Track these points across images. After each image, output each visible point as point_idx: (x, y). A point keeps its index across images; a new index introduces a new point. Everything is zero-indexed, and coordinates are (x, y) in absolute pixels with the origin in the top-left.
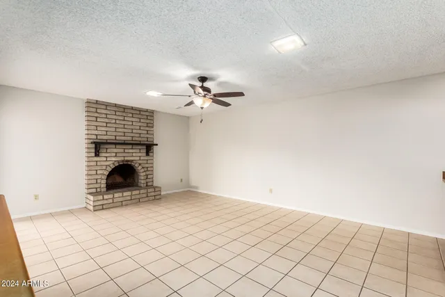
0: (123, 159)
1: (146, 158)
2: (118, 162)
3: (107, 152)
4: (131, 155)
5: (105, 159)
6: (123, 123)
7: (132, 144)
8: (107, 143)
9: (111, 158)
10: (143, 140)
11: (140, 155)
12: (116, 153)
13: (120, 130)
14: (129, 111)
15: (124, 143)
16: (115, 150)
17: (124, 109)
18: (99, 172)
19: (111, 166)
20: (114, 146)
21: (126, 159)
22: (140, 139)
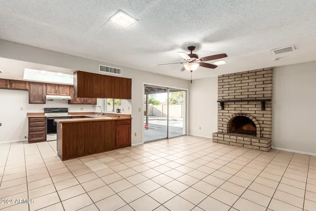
0: (240, 112)
1: (262, 112)
2: (235, 114)
3: (229, 107)
4: (247, 109)
5: (228, 112)
6: (240, 85)
7: (248, 101)
8: (229, 101)
9: (232, 111)
10: (259, 96)
11: (255, 109)
12: (235, 108)
13: (238, 91)
14: (245, 75)
15: (241, 100)
16: (235, 106)
17: (241, 75)
18: (224, 120)
19: (231, 116)
20: (233, 103)
21: (243, 112)
22: (255, 96)
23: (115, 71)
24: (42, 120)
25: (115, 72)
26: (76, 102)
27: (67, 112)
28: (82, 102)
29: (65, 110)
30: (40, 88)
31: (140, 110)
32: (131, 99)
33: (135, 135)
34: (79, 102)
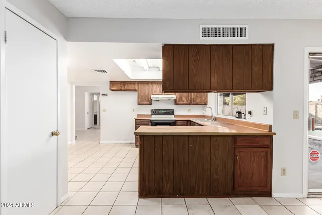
23: (234, 32)
24: (146, 123)
25: (233, 35)
26: (182, 102)
27: (173, 114)
28: (189, 102)
29: (171, 112)
30: (146, 87)
31: (296, 115)
32: (271, 89)
33: (284, 172)
34: (185, 102)
